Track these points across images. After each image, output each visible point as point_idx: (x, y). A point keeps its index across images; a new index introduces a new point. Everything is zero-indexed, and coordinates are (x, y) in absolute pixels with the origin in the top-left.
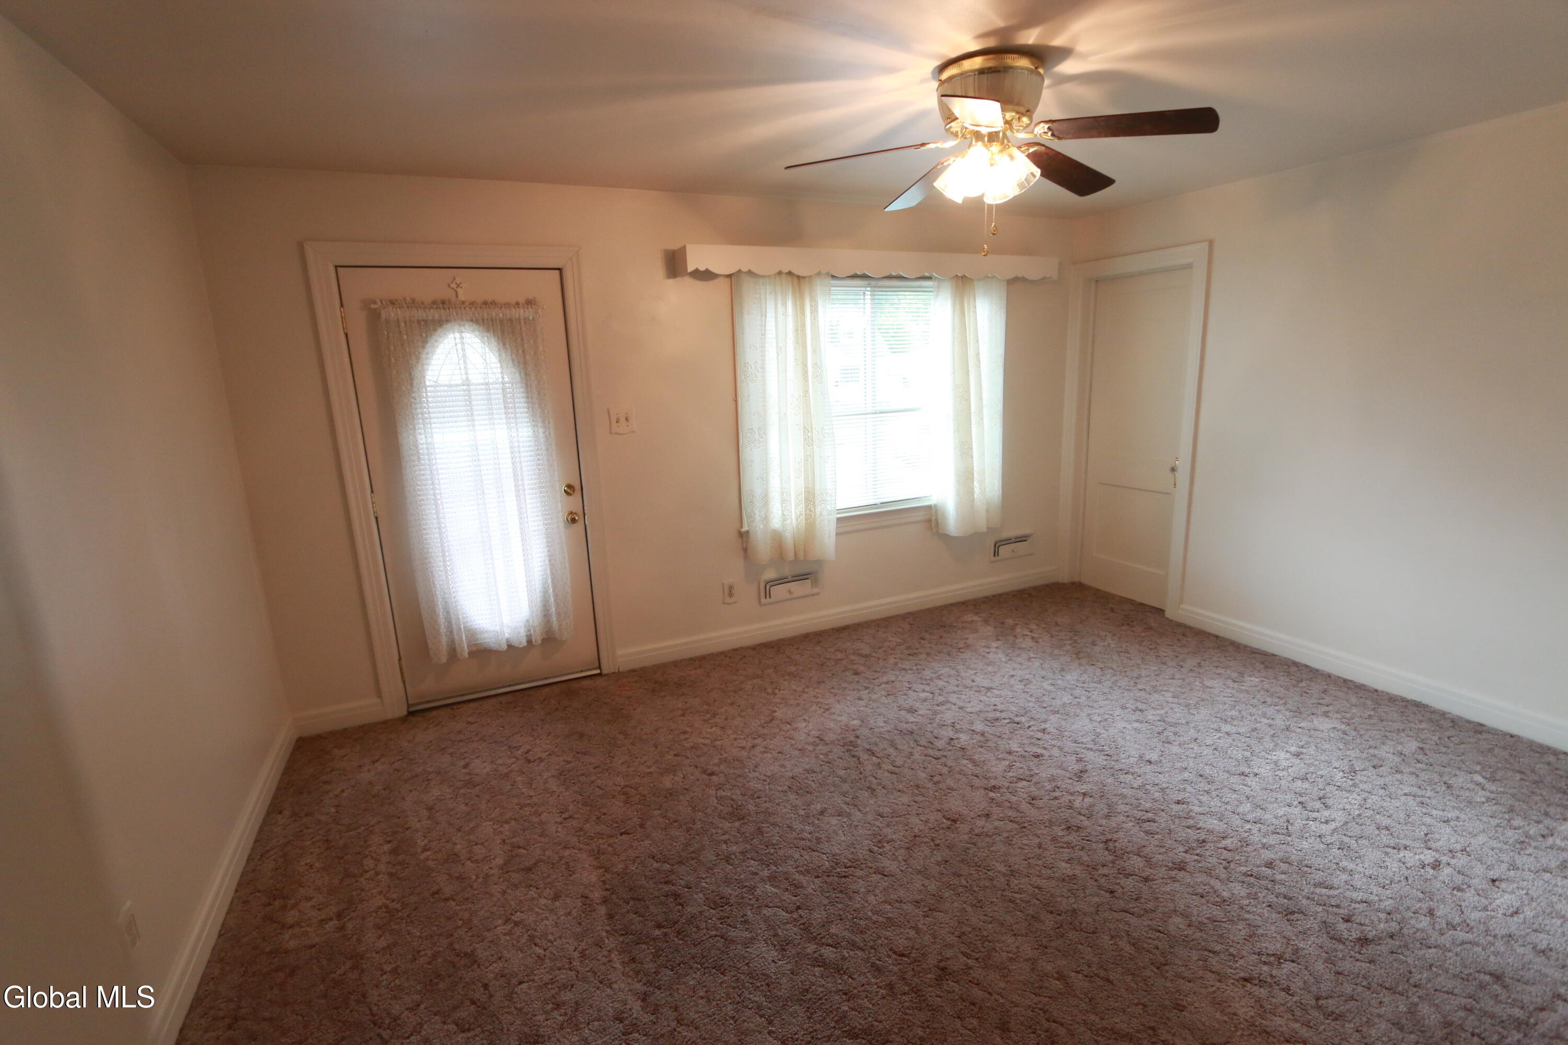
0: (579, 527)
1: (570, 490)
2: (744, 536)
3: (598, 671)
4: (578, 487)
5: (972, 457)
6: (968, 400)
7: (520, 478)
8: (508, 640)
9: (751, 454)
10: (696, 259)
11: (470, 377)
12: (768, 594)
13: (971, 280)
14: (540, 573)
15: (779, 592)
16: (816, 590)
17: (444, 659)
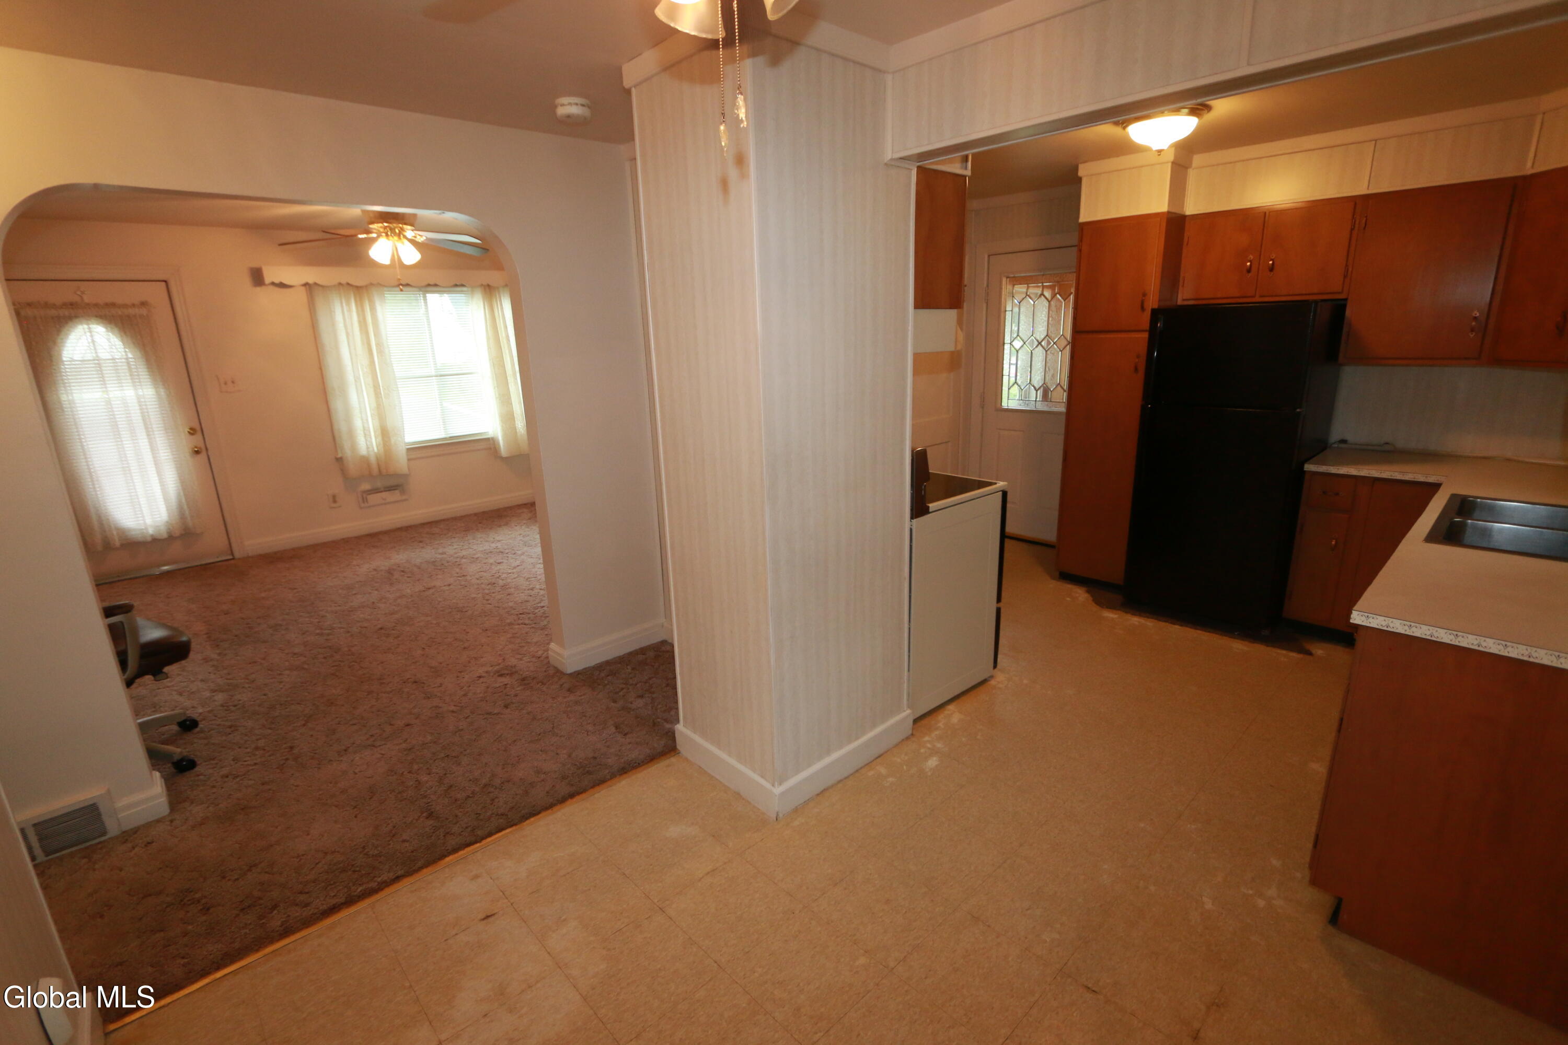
0: (203, 456)
1: (192, 432)
2: (340, 460)
3: (231, 557)
4: (198, 428)
5: (512, 404)
6: (503, 366)
7: (149, 423)
8: (152, 535)
9: (337, 405)
10: (271, 274)
11: (100, 355)
12: (365, 500)
13: (498, 288)
14: (175, 489)
15: (374, 499)
16: (404, 497)
17: (100, 548)
